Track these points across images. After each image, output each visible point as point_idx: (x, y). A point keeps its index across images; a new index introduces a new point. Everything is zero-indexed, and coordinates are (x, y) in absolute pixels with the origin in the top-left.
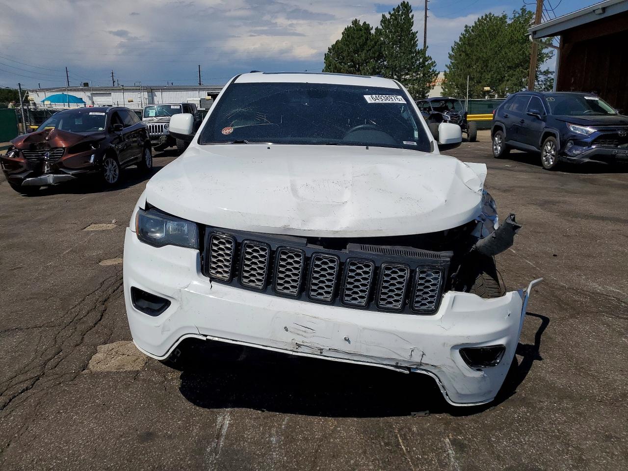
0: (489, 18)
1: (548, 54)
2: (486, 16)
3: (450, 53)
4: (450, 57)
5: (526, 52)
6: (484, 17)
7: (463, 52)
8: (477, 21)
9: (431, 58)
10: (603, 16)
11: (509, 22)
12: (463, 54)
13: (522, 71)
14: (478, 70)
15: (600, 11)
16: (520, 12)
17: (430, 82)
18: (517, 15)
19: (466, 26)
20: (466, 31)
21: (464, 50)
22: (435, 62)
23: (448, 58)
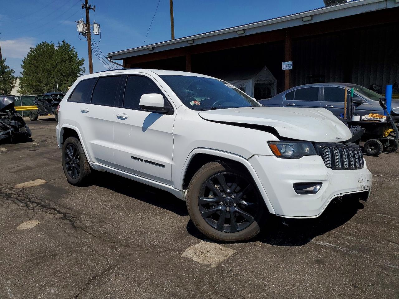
0: (45, 44)
1: (82, 69)
2: (43, 43)
3: (22, 65)
4: (23, 67)
5: (73, 67)
6: (42, 44)
7: (32, 64)
8: (37, 45)
9: (9, 67)
10: (152, 52)
11: (56, 48)
12: (33, 66)
13: (73, 78)
14: (46, 77)
15: (152, 49)
16: (62, 43)
17: (12, 84)
18: (61, 45)
19: (31, 48)
20: (31, 51)
21: (33, 63)
22: (13, 70)
23: (21, 68)
